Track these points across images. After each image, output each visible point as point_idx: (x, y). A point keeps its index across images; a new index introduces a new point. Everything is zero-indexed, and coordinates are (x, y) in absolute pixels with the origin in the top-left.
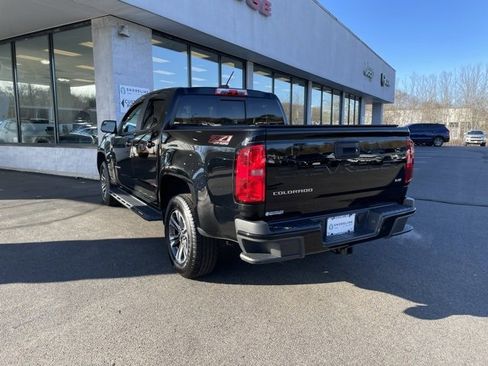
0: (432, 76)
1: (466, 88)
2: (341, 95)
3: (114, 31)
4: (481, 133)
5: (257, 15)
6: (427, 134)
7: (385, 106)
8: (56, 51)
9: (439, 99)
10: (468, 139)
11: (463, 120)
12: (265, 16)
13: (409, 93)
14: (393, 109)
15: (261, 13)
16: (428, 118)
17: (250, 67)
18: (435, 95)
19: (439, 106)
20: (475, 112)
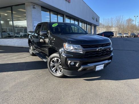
0: (108, 19)
1: (117, 22)
2: (86, 24)
3: (32, 7)
4: (121, 34)
5: (67, 2)
6: (108, 34)
7: (97, 27)
8: (13, 12)
9: (110, 25)
10: (118, 35)
11: (116, 31)
12: (69, 2)
13: (102, 23)
14: (98, 28)
15: (68, 2)
16: (107, 30)
17: (65, 16)
18: (109, 24)
19: (110, 27)
20: (119, 28)
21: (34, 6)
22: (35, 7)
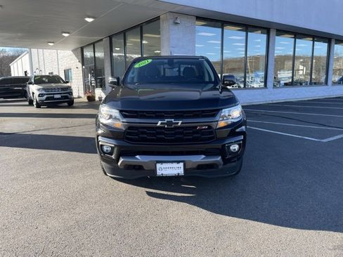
3: (171, 21)
17: (273, 33)
21: (177, 18)
22: (178, 21)
